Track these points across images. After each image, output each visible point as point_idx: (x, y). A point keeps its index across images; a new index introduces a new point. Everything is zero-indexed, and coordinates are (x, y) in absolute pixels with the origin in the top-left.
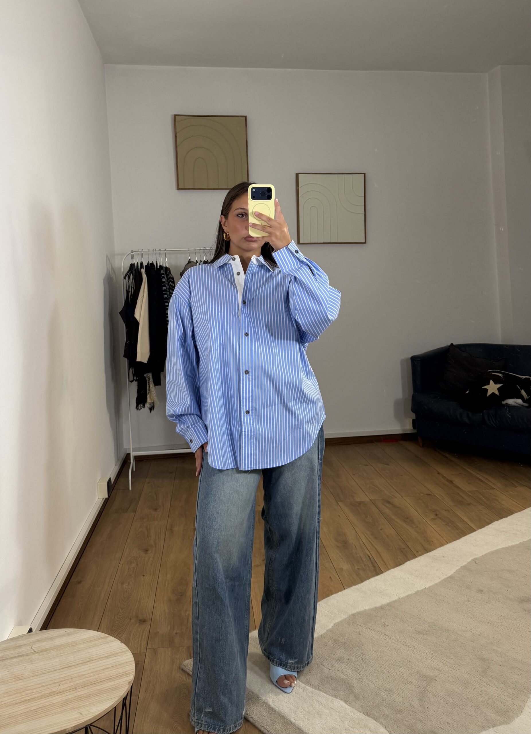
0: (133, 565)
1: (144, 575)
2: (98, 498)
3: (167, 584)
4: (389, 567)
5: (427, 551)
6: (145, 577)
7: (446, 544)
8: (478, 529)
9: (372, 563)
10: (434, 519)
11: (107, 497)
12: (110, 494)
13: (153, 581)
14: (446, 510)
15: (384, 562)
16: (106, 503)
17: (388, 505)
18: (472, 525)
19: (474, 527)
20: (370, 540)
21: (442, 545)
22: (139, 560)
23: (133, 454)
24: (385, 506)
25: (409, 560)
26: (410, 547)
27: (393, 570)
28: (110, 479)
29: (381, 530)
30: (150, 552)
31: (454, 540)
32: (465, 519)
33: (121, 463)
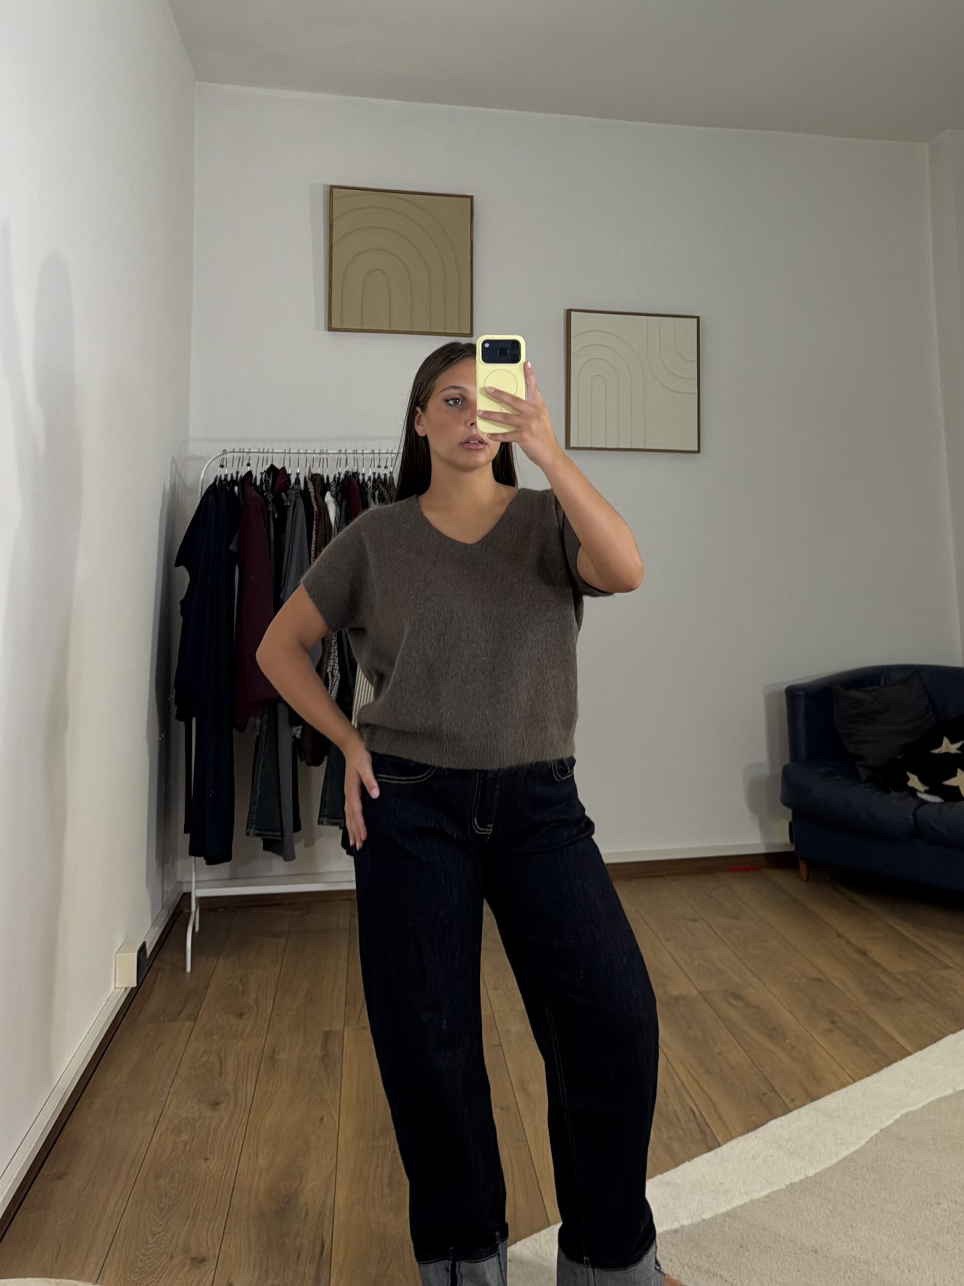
0: (185, 1137)
1: (208, 1157)
2: (115, 988)
3: (256, 1179)
4: (734, 1133)
5: (813, 1097)
6: (209, 1162)
7: (850, 1084)
8: (916, 1051)
9: (698, 1124)
10: (828, 1031)
11: (135, 985)
12: (143, 977)
13: (227, 1170)
14: (852, 1013)
15: (725, 1123)
16: (132, 998)
17: (734, 1002)
18: (903, 1042)
19: (910, 1049)
20: (696, 1076)
21: (844, 1085)
22: (198, 1125)
23: (198, 893)
24: (729, 1003)
25: (775, 1117)
26: (777, 1089)
27: (741, 1138)
28: (143, 949)
29: (719, 1054)
30: (222, 1106)
31: (868, 1075)
32: (890, 1029)
33: (169, 912)
